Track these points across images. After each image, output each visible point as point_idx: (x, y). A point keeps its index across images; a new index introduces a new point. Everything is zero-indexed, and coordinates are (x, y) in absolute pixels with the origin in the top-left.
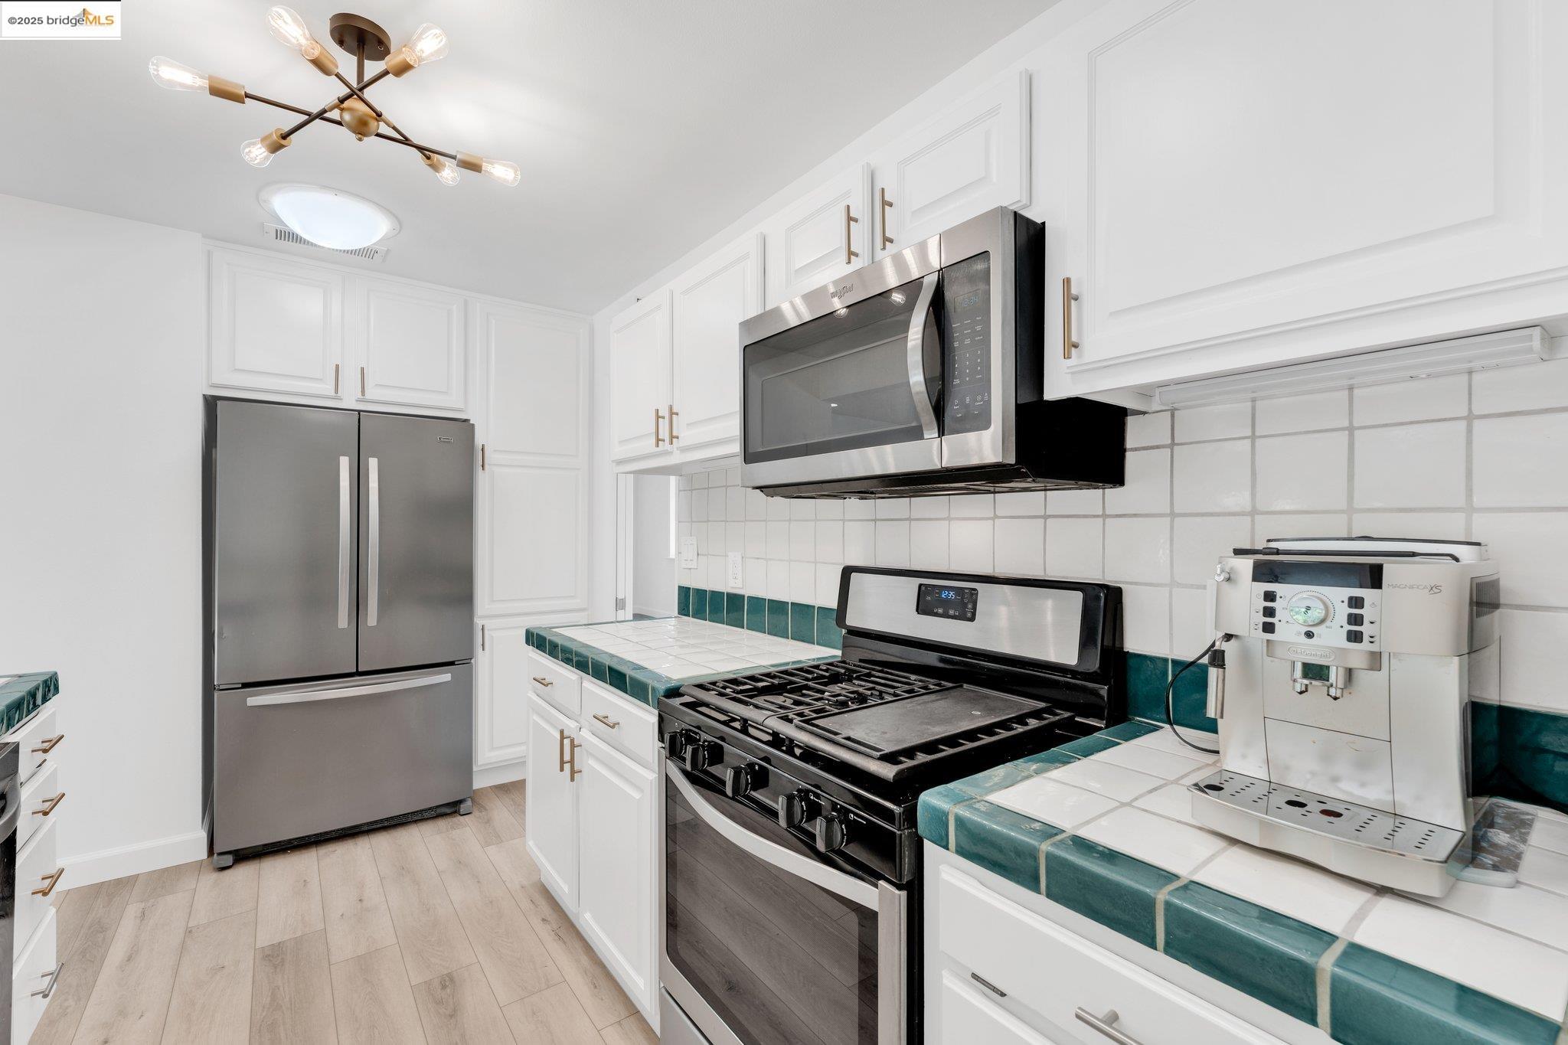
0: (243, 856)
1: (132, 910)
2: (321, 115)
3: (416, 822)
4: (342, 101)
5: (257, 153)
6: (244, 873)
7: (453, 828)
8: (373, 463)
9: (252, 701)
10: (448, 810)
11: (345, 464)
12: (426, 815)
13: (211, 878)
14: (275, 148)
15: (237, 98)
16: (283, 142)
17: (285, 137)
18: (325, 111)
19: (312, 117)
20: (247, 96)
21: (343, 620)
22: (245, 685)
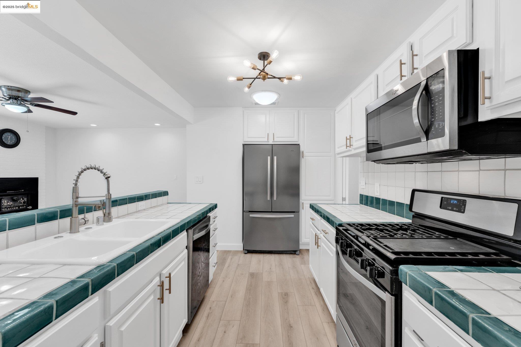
0: (249, 252)
1: (230, 257)
2: (257, 78)
3: (285, 254)
4: (260, 74)
5: (246, 89)
6: (249, 255)
7: (294, 258)
8: (275, 158)
9: (251, 215)
10: (293, 253)
11: (269, 158)
12: (288, 252)
13: (243, 255)
14: (249, 87)
15: (242, 80)
16: (250, 86)
17: (251, 85)
18: (257, 77)
19: (255, 79)
20: (243, 78)
21: (269, 199)
22: (250, 212)
